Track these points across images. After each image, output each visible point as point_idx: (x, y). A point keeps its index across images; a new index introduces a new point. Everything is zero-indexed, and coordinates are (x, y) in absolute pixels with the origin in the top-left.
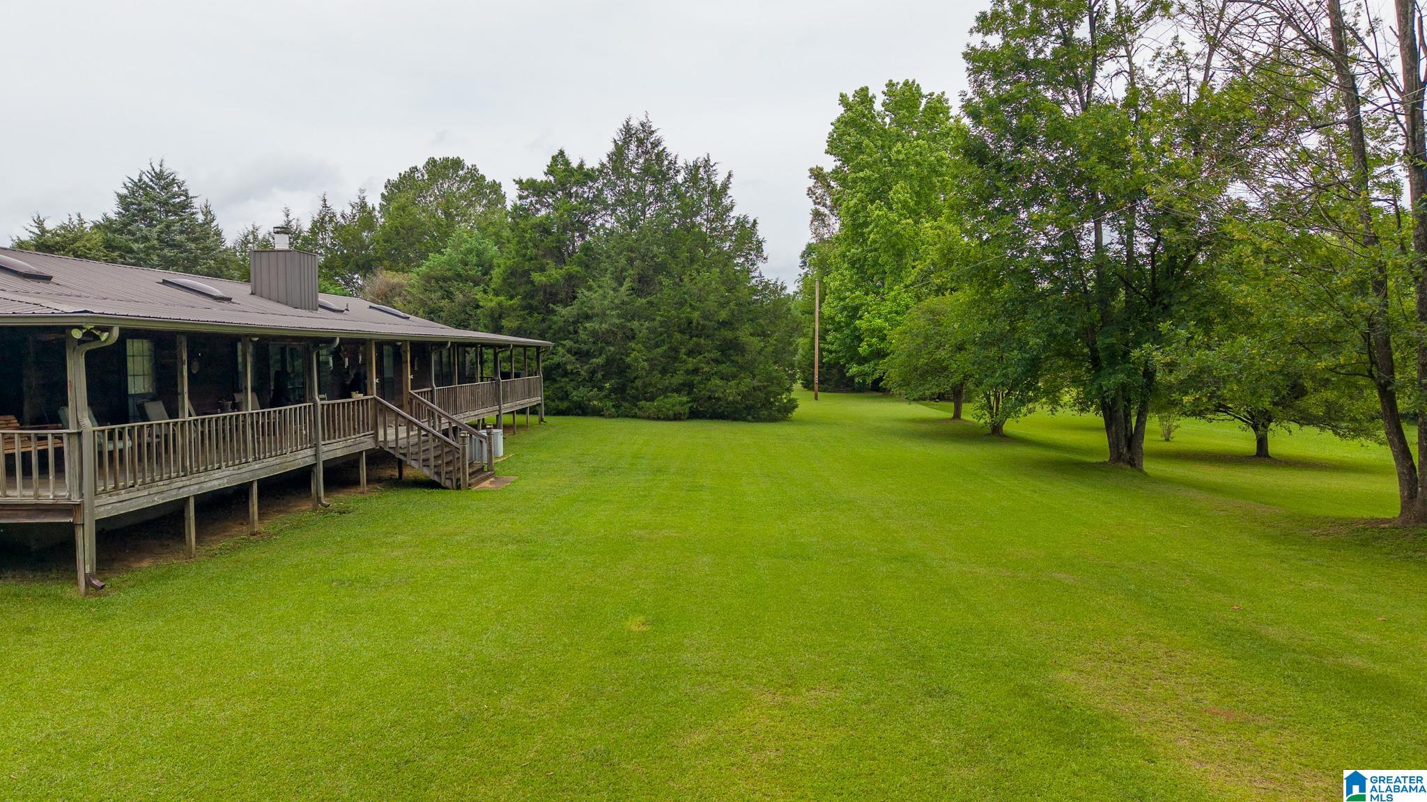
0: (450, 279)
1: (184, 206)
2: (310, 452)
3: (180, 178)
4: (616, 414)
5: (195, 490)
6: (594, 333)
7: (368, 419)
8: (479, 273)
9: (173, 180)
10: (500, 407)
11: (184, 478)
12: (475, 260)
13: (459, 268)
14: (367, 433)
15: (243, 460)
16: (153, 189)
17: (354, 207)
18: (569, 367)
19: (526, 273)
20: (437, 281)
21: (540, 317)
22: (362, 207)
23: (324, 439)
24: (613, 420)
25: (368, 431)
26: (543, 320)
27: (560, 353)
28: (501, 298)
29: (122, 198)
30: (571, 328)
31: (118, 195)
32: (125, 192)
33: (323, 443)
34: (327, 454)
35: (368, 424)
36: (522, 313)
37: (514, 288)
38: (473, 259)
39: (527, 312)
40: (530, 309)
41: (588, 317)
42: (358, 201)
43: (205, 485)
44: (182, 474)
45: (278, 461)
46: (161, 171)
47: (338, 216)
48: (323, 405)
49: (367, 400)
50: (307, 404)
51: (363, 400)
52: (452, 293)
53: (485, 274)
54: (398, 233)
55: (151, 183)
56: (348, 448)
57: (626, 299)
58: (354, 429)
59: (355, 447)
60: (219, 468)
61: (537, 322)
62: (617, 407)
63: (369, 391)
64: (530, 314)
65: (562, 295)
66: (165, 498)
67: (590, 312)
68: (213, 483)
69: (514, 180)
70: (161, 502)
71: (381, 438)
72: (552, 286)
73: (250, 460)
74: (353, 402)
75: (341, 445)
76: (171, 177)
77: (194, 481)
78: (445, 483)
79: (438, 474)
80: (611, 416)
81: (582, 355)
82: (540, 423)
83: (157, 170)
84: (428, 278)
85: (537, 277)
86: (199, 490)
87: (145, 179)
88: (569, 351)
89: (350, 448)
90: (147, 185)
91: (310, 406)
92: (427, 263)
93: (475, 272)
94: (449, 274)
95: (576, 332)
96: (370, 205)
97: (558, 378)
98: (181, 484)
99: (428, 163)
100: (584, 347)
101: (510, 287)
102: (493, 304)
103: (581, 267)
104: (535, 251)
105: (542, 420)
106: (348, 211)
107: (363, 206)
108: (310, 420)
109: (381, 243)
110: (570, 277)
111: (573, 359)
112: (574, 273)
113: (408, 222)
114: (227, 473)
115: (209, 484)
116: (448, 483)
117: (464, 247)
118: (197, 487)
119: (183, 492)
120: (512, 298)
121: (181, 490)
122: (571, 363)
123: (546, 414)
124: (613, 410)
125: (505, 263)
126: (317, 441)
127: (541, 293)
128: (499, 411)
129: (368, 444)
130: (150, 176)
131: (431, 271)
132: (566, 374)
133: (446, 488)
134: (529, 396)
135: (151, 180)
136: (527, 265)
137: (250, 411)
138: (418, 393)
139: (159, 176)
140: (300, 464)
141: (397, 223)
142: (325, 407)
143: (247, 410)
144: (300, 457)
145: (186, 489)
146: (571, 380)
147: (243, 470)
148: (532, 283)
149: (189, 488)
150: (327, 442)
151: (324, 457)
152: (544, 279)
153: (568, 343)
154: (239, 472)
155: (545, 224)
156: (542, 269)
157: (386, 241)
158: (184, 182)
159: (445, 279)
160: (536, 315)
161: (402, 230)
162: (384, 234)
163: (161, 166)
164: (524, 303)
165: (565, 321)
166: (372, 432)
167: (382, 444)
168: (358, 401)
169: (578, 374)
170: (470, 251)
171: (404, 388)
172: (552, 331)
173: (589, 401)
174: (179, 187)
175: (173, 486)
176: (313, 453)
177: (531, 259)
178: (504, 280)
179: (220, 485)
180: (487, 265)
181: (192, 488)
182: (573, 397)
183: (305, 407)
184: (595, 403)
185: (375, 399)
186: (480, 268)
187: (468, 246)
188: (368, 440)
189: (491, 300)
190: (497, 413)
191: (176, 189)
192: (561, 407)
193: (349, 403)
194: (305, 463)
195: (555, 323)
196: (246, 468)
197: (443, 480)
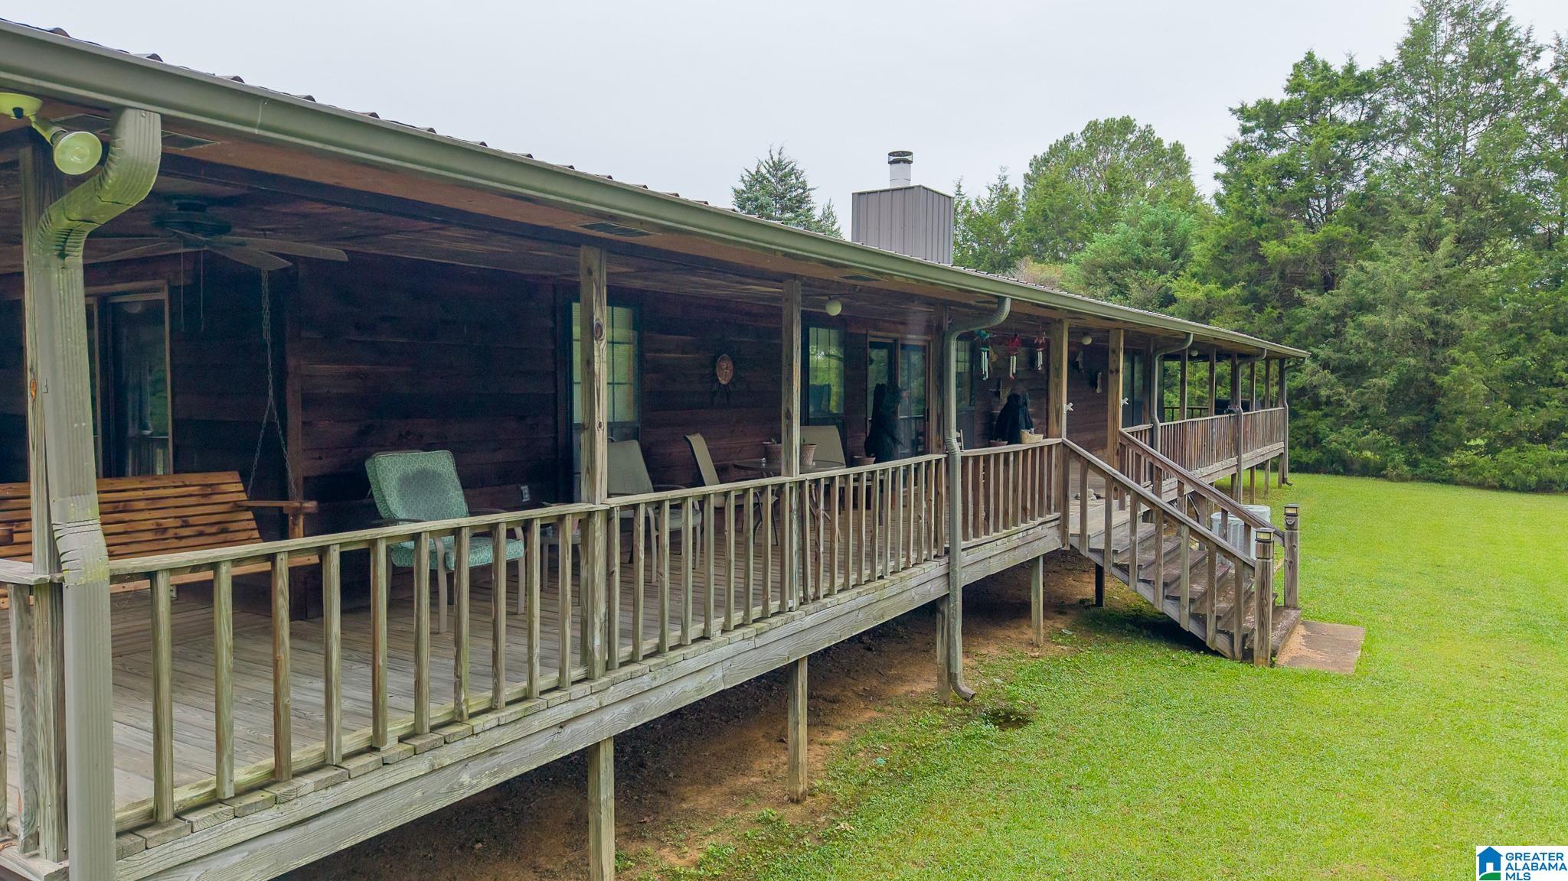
0: (1123, 267)
1: (801, 201)
2: (934, 568)
3: (799, 167)
4: (1409, 476)
5: (621, 719)
6: (1377, 335)
7: (1049, 489)
8: (1167, 256)
9: (793, 169)
10: (1238, 460)
11: (578, 690)
12: (1161, 236)
13: (1139, 250)
14: (1048, 517)
15: (774, 606)
16: (769, 181)
17: (991, 190)
18: (1324, 392)
19: (1254, 244)
20: (1105, 271)
21: (1275, 314)
22: (1002, 190)
23: (965, 538)
24: (1405, 485)
25: (1049, 512)
26: (1280, 318)
27: (1308, 370)
28: (1211, 286)
29: (738, 193)
30: (1331, 327)
31: (735, 191)
32: (742, 187)
33: (964, 544)
34: (970, 570)
35: (1049, 498)
36: (1244, 308)
37: (1229, 271)
38: (1159, 236)
39: (1250, 306)
40: (1258, 303)
41: (1364, 307)
42: (997, 182)
43: (652, 699)
44: (577, 673)
45: (863, 600)
46: (780, 161)
47: (973, 204)
48: (965, 459)
49: (1050, 447)
50: (933, 457)
51: (1042, 448)
52: (1126, 287)
53: (1175, 257)
54: (1046, 217)
55: (768, 175)
56: (1011, 554)
57: (1443, 272)
58: (1024, 509)
59: (1024, 550)
60: (704, 637)
61: (1268, 322)
62: (1414, 464)
63: (1053, 428)
64: (1260, 310)
65: (1315, 276)
66: (502, 769)
67: (1370, 297)
68: (678, 688)
69: (1231, 109)
70: (486, 783)
71: (1074, 527)
72: (1298, 261)
73: (792, 603)
74: (1025, 452)
75: (1001, 546)
76: (791, 166)
77: (613, 694)
78: (1214, 641)
79: (1199, 619)
80: (1401, 479)
81: (1352, 372)
82: (1280, 487)
83: (776, 159)
84: (1092, 268)
85: (1272, 249)
86: (631, 716)
87: (764, 171)
88: (1325, 365)
89: (1017, 552)
90: (765, 178)
91: (938, 461)
92: (1092, 246)
93: (1161, 255)
94: (1123, 259)
95: (1338, 334)
96: (1011, 187)
97: (1303, 412)
98: (567, 711)
99: (1088, 127)
100: (1355, 358)
101: (1224, 269)
102: (1199, 295)
103: (1352, 226)
104: (1268, 207)
105: (1284, 481)
106: (985, 195)
107: (1004, 189)
108: (937, 493)
109: (1024, 232)
110: (1330, 246)
111: (1332, 378)
112: (1340, 237)
113: (1059, 203)
114: (726, 651)
115: (667, 694)
116: (1221, 643)
117: (1145, 221)
118: (626, 708)
119: (573, 737)
120: (1226, 285)
121: (568, 730)
122: (1328, 385)
123: (1292, 471)
124: (1406, 468)
125: (1219, 231)
126: (953, 541)
127: (1276, 275)
128: (1238, 466)
129: (1050, 541)
130: (767, 166)
131: (1099, 256)
132: (1316, 404)
133: (1216, 653)
134: (1271, 441)
135: (769, 172)
136: (1254, 232)
137: (797, 476)
138: (1133, 434)
139: (777, 166)
140: (916, 599)
141: (1045, 205)
142: (971, 462)
143: (789, 473)
144: (914, 582)
145: (588, 723)
146: (1326, 415)
147: (772, 636)
148: (1262, 259)
149: (597, 716)
150: (973, 541)
151: (967, 576)
152: (1285, 249)
153: (1325, 352)
154: (759, 642)
155: (1288, 165)
156: (1280, 236)
157: (1030, 230)
158: (802, 172)
159: (1118, 267)
160: (1270, 309)
161: (1050, 214)
162: (1028, 221)
163: (780, 154)
164: (1246, 293)
165: (1320, 317)
166: (1057, 515)
167: (1075, 542)
168: (1034, 450)
169: (1340, 403)
170: (1154, 225)
171: (1110, 423)
172: (1293, 335)
173: (1359, 449)
174: (797, 179)
175: (536, 723)
176: (942, 571)
177: (1262, 221)
178: (1214, 258)
179: (700, 689)
180: (1177, 245)
181: (607, 716)
182: (1330, 443)
183: (929, 463)
184: (1368, 454)
185: (1064, 445)
186: (1169, 249)
187: (1152, 217)
188: (1051, 531)
189: (1196, 290)
190: (1234, 470)
191: (794, 181)
192: (1304, 459)
193: (1016, 453)
194: (923, 596)
195: (1301, 321)
196: (778, 627)
197: (1210, 633)
